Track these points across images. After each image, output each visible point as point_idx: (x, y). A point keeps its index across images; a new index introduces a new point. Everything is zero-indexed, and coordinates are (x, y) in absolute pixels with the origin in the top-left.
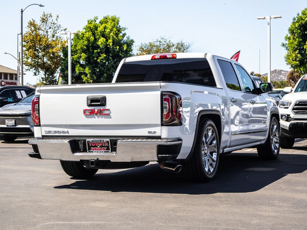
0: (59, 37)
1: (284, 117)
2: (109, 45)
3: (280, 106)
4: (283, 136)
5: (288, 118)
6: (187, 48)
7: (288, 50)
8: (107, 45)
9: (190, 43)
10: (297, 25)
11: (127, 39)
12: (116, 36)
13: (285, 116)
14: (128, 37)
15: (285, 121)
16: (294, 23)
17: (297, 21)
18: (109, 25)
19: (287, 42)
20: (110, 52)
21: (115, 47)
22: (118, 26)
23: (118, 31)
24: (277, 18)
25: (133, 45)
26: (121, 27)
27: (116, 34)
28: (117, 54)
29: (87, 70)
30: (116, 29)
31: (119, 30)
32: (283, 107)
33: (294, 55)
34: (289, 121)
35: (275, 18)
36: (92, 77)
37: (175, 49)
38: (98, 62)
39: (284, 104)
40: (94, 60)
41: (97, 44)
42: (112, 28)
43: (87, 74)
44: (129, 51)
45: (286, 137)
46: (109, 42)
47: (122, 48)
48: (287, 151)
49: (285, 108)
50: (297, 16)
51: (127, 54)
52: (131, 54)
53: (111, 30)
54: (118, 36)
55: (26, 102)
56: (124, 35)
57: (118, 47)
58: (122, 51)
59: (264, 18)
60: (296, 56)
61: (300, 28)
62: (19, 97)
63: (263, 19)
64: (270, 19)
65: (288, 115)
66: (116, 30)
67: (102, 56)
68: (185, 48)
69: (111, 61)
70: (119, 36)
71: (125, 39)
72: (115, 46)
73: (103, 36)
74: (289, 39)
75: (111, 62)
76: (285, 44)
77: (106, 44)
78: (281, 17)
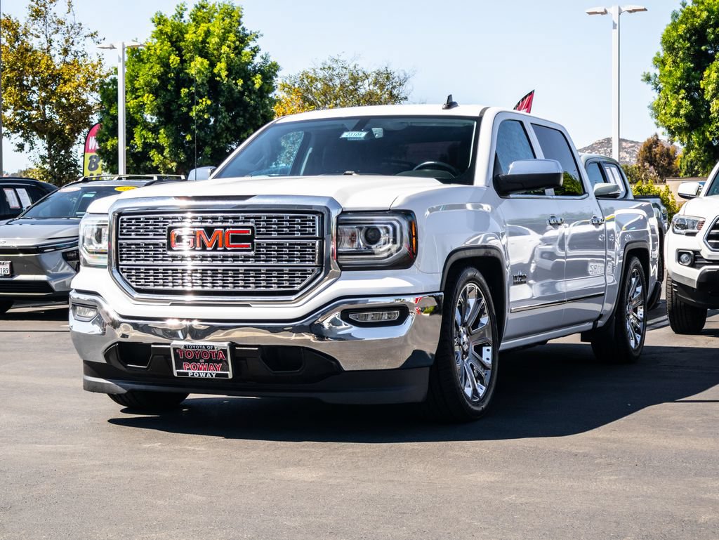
0: (80, 54)
1: (684, 257)
2: (220, 76)
3: (676, 230)
4: (682, 304)
5: (695, 259)
6: (400, 85)
7: (660, 91)
8: (214, 75)
9: (407, 72)
10: (682, 29)
11: (262, 60)
12: (236, 55)
13: (689, 254)
14: (264, 56)
15: (689, 266)
16: (675, 26)
17: (682, 20)
18: (216, 27)
19: (658, 72)
20: (222, 93)
21: (234, 82)
22: (240, 29)
23: (240, 42)
24: (635, 11)
25: (276, 76)
26: (246, 32)
27: (236, 48)
28: (238, 98)
29: (163, 139)
30: (236, 36)
31: (243, 40)
32: (683, 231)
33: (674, 103)
34: (697, 265)
35: (630, 12)
36: (175, 156)
37: (371, 87)
38: (191, 117)
39: (684, 225)
40: (180, 113)
41: (188, 74)
42: (224, 33)
43: (163, 147)
44: (269, 92)
45: (687, 305)
46: (218, 68)
47: (249, 83)
48: (693, 339)
49: (688, 234)
50: (681, 10)
51: (262, 99)
52: (271, 98)
53: (223, 39)
54: (240, 53)
55: (36, 218)
56: (255, 51)
57: (240, 82)
58: (251, 91)
59: (603, 11)
60: (679, 106)
61: (691, 36)
62: (14, 204)
63: (602, 13)
64: (620, 14)
65: (696, 252)
66: (235, 39)
67: (202, 103)
68: (394, 84)
69: (224, 114)
70: (243, 54)
71: (257, 60)
72: (233, 79)
73: (204, 53)
74: (663, 63)
75: (224, 118)
76: (652, 75)
77: (212, 72)
78: (645, 10)
